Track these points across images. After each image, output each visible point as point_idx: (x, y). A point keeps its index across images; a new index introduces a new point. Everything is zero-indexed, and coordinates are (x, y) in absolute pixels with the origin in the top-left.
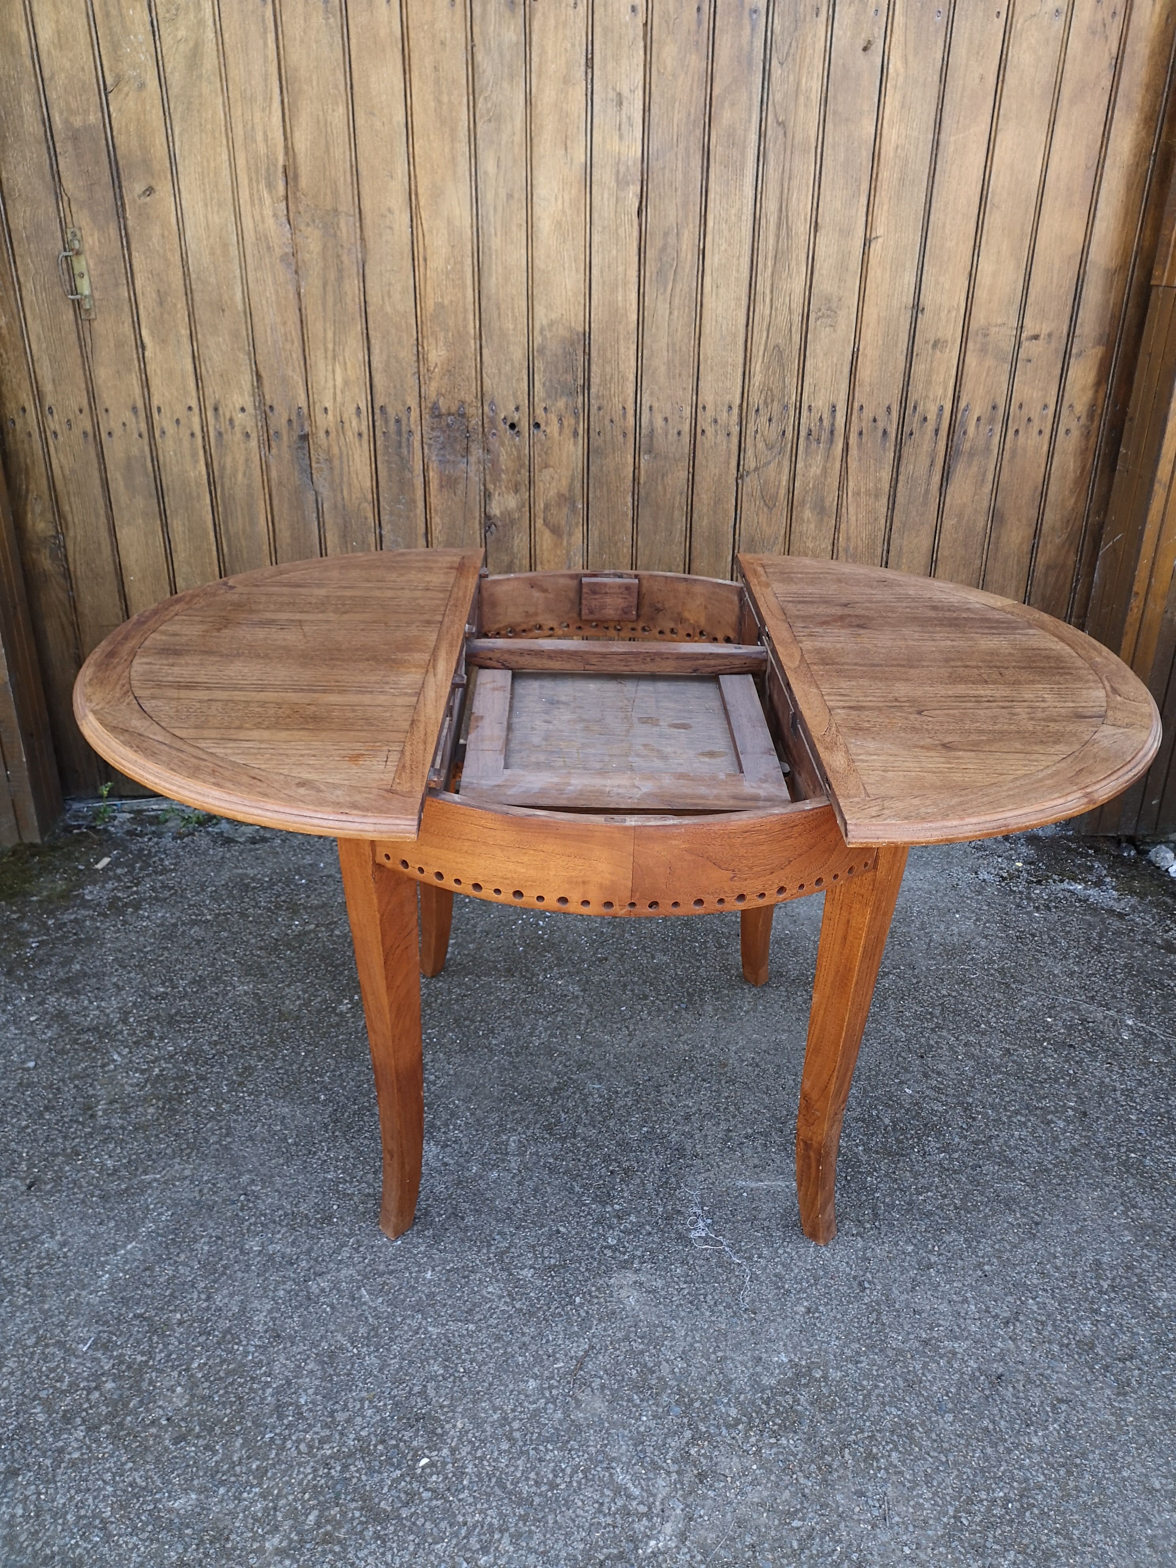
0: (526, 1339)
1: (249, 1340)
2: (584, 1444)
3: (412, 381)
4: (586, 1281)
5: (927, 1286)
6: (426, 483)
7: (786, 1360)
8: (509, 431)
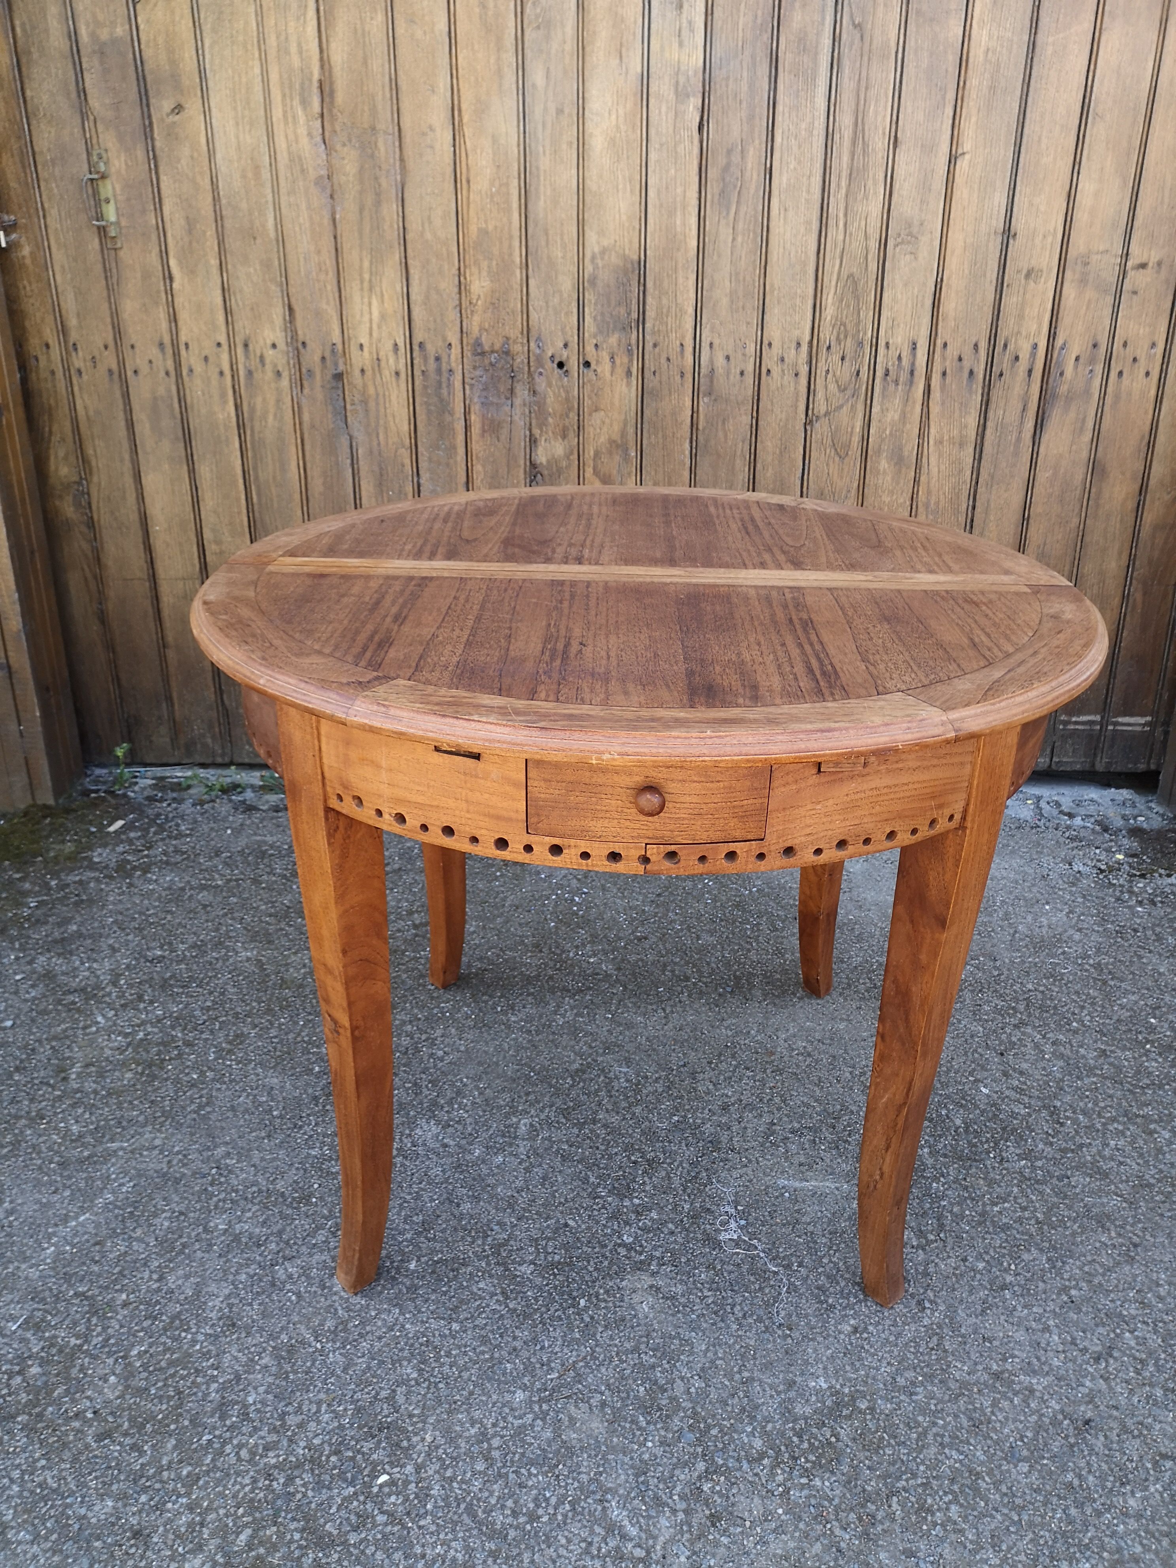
0: (518, 1344)
1: (199, 1327)
2: (575, 1470)
3: (453, 315)
4: (594, 1282)
5: (1001, 1310)
6: (467, 428)
7: (825, 1386)
8: (557, 371)
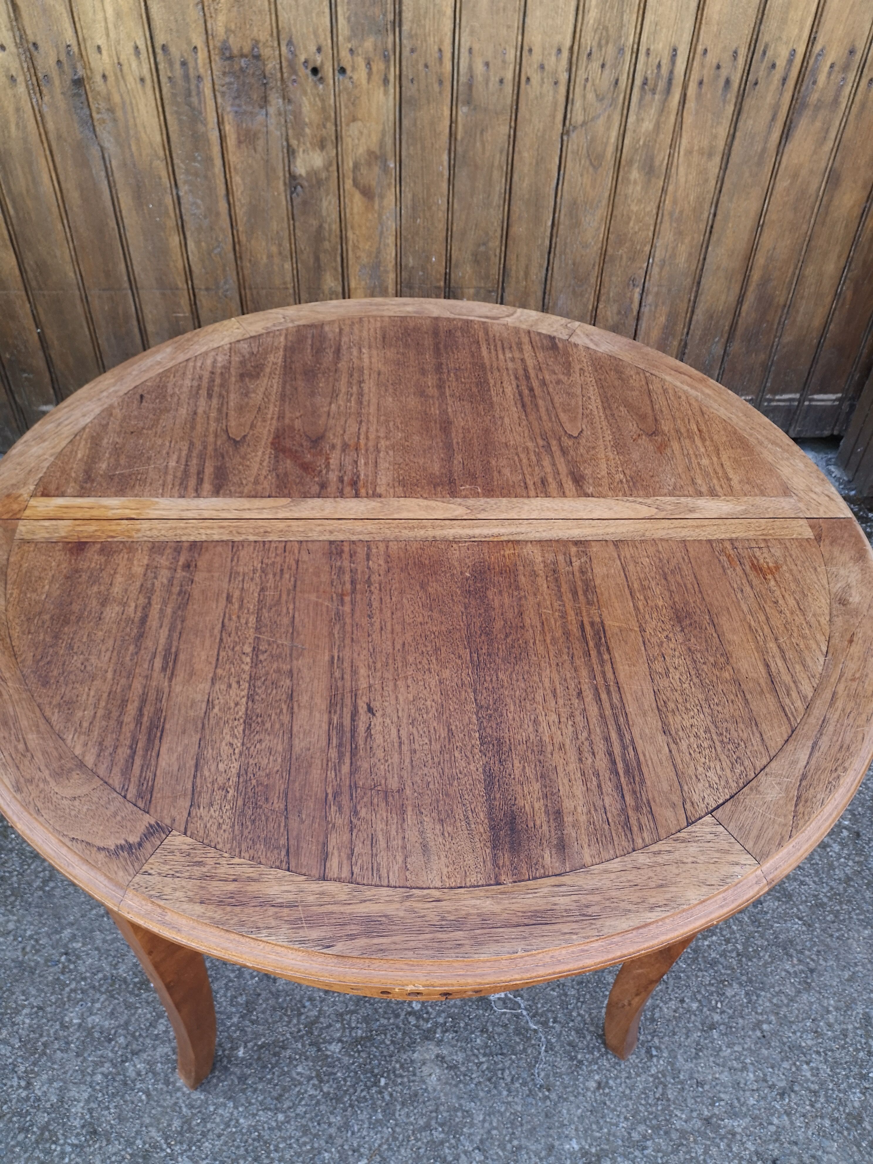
0: (333, 1131)
1: (66, 1137)
3: (195, 14)
4: (391, 1056)
5: (710, 1051)
6: (222, 138)
7: (577, 1147)
8: (311, 78)
